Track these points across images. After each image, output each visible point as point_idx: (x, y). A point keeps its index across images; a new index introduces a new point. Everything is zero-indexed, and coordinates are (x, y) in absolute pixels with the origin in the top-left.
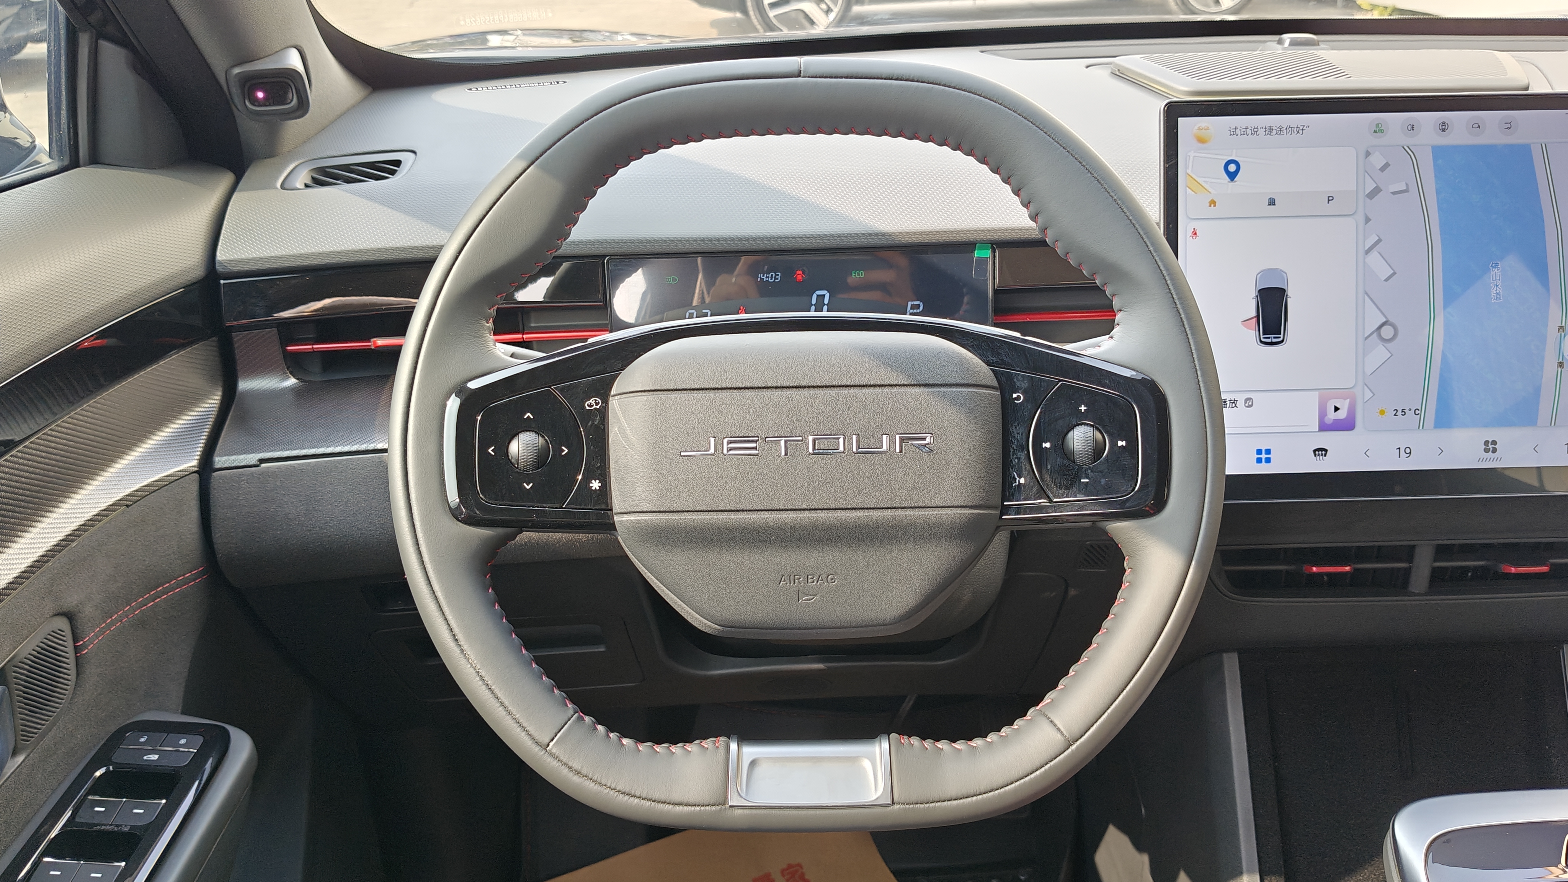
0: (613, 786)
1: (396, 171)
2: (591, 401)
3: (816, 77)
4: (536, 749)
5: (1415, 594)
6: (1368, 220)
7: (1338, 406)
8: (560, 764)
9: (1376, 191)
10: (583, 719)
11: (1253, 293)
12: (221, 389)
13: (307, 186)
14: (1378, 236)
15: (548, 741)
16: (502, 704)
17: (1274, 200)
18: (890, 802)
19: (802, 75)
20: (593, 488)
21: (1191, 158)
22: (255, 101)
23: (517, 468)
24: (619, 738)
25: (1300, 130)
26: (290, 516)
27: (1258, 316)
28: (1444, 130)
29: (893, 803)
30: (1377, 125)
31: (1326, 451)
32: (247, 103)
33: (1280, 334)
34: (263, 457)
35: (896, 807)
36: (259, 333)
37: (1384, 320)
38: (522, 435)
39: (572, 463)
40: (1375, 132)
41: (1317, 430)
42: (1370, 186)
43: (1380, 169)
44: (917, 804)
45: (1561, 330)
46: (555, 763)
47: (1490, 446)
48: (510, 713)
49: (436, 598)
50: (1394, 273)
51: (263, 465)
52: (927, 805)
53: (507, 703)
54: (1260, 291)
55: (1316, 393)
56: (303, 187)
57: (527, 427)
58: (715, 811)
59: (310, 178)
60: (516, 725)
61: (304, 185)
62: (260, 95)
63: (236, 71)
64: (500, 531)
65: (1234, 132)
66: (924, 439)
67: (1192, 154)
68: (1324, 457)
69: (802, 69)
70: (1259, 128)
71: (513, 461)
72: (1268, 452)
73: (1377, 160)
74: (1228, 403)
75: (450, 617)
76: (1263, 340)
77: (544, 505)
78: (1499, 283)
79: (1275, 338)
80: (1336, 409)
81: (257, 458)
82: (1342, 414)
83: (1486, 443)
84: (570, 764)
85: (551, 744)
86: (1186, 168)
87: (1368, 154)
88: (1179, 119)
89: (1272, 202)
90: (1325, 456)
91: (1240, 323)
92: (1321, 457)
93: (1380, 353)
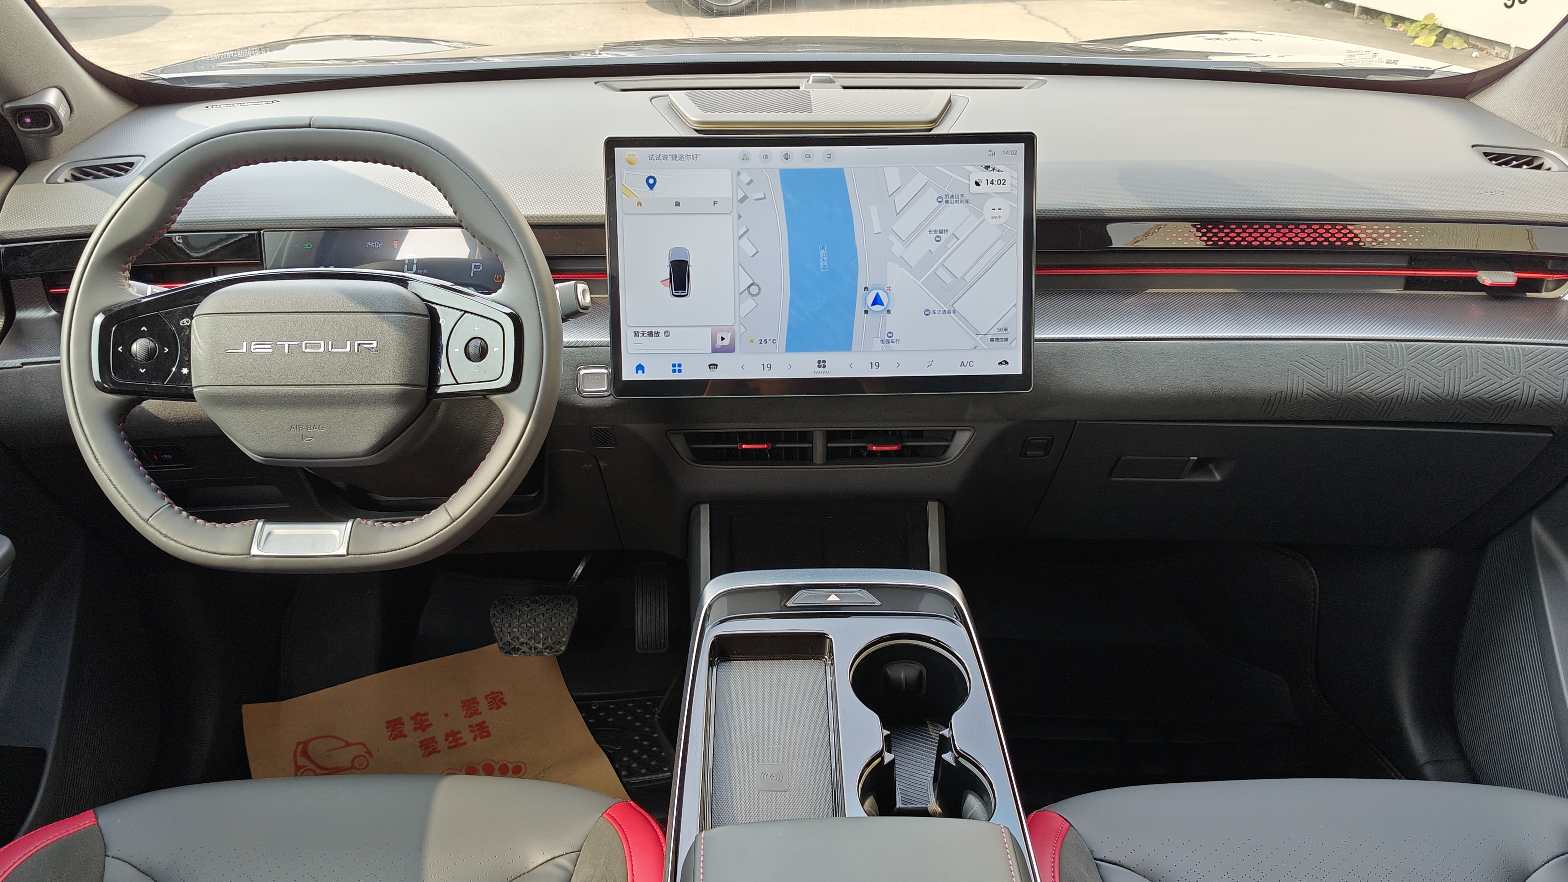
0: (185, 544)
1: (129, 170)
2: (184, 321)
3: (319, 128)
4: (142, 522)
5: (816, 464)
6: (740, 217)
7: (724, 337)
8: (155, 530)
9: (745, 198)
10: (174, 508)
11: (668, 263)
12: (3, 317)
13: (66, 181)
14: (747, 228)
15: (148, 517)
16: (122, 496)
17: (679, 203)
18: (345, 553)
19: (311, 126)
20: (184, 373)
21: (625, 173)
22: (24, 124)
23: (136, 360)
24: (195, 519)
25: (694, 157)
26: (41, 400)
27: (671, 278)
28: (787, 159)
29: (348, 554)
30: (744, 154)
31: (717, 365)
32: (18, 125)
33: (685, 290)
34: (24, 362)
35: (349, 556)
36: (29, 280)
37: (752, 282)
38: (139, 340)
39: (170, 359)
40: (743, 159)
41: (711, 352)
42: (741, 195)
43: (747, 184)
44: (361, 554)
45: (866, 290)
46: (152, 530)
47: (822, 364)
48: (126, 501)
49: (85, 435)
50: (757, 252)
51: (24, 367)
52: (367, 556)
53: (125, 495)
54: (671, 262)
55: (710, 328)
56: (63, 181)
57: (143, 335)
58: (244, 558)
59: (70, 174)
60: (130, 508)
61: (64, 180)
62: (28, 120)
63: (7, 106)
64: (128, 397)
65: (651, 158)
66: (372, 344)
67: (625, 171)
68: (716, 370)
69: (311, 123)
70: (668, 155)
71: (134, 355)
72: (680, 365)
73: (745, 178)
74: (654, 333)
75: (93, 446)
76: (674, 294)
77: (153, 382)
78: (825, 258)
79: (682, 292)
80: (723, 339)
81: (20, 362)
82: (726, 342)
83: (819, 362)
84: (161, 531)
85: (150, 519)
86: (622, 180)
87: (739, 174)
88: (616, 149)
89: (678, 204)
90: (716, 368)
91: (660, 282)
92: (712, 370)
93: (749, 304)
